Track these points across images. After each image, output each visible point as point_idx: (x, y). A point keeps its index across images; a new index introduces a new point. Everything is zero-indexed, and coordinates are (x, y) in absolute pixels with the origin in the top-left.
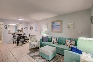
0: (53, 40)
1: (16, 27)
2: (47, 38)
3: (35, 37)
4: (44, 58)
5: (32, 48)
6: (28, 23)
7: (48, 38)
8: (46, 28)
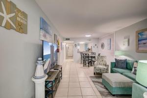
0: (135, 68)
1: (86, 45)
2: (125, 62)
3: (104, 59)
4: (107, 89)
5: (97, 72)
6: (98, 39)
7: (127, 63)
8: (124, 45)
